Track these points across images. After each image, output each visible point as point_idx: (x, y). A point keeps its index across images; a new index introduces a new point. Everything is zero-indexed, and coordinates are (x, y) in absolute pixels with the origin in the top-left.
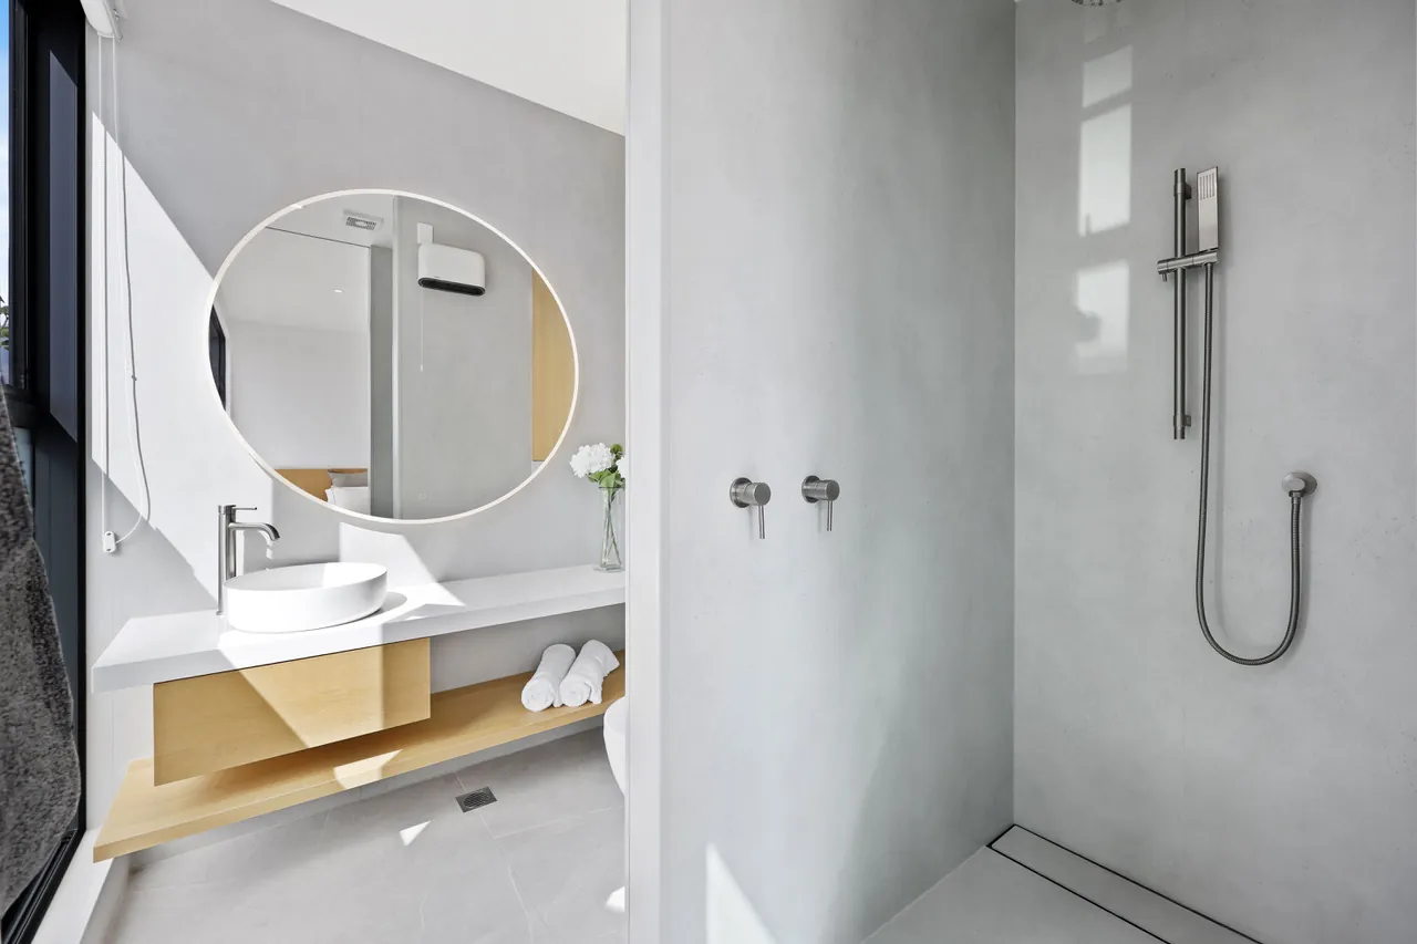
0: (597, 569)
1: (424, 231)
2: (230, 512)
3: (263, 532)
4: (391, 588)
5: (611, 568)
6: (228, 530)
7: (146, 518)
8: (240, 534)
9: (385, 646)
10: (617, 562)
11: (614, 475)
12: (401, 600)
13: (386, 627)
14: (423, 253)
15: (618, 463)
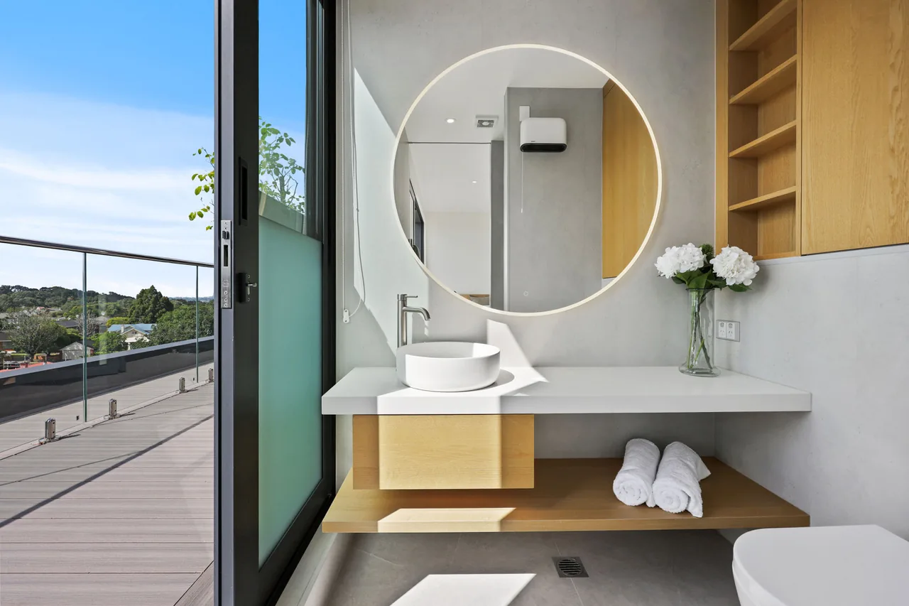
0: (682, 372)
1: (524, 110)
2: (404, 299)
3: (421, 314)
4: (503, 366)
5: (701, 373)
6: (403, 311)
7: (363, 300)
8: (410, 315)
9: (504, 417)
10: (706, 366)
11: (706, 275)
12: (510, 377)
13: (503, 399)
14: (523, 127)
15: (711, 262)
